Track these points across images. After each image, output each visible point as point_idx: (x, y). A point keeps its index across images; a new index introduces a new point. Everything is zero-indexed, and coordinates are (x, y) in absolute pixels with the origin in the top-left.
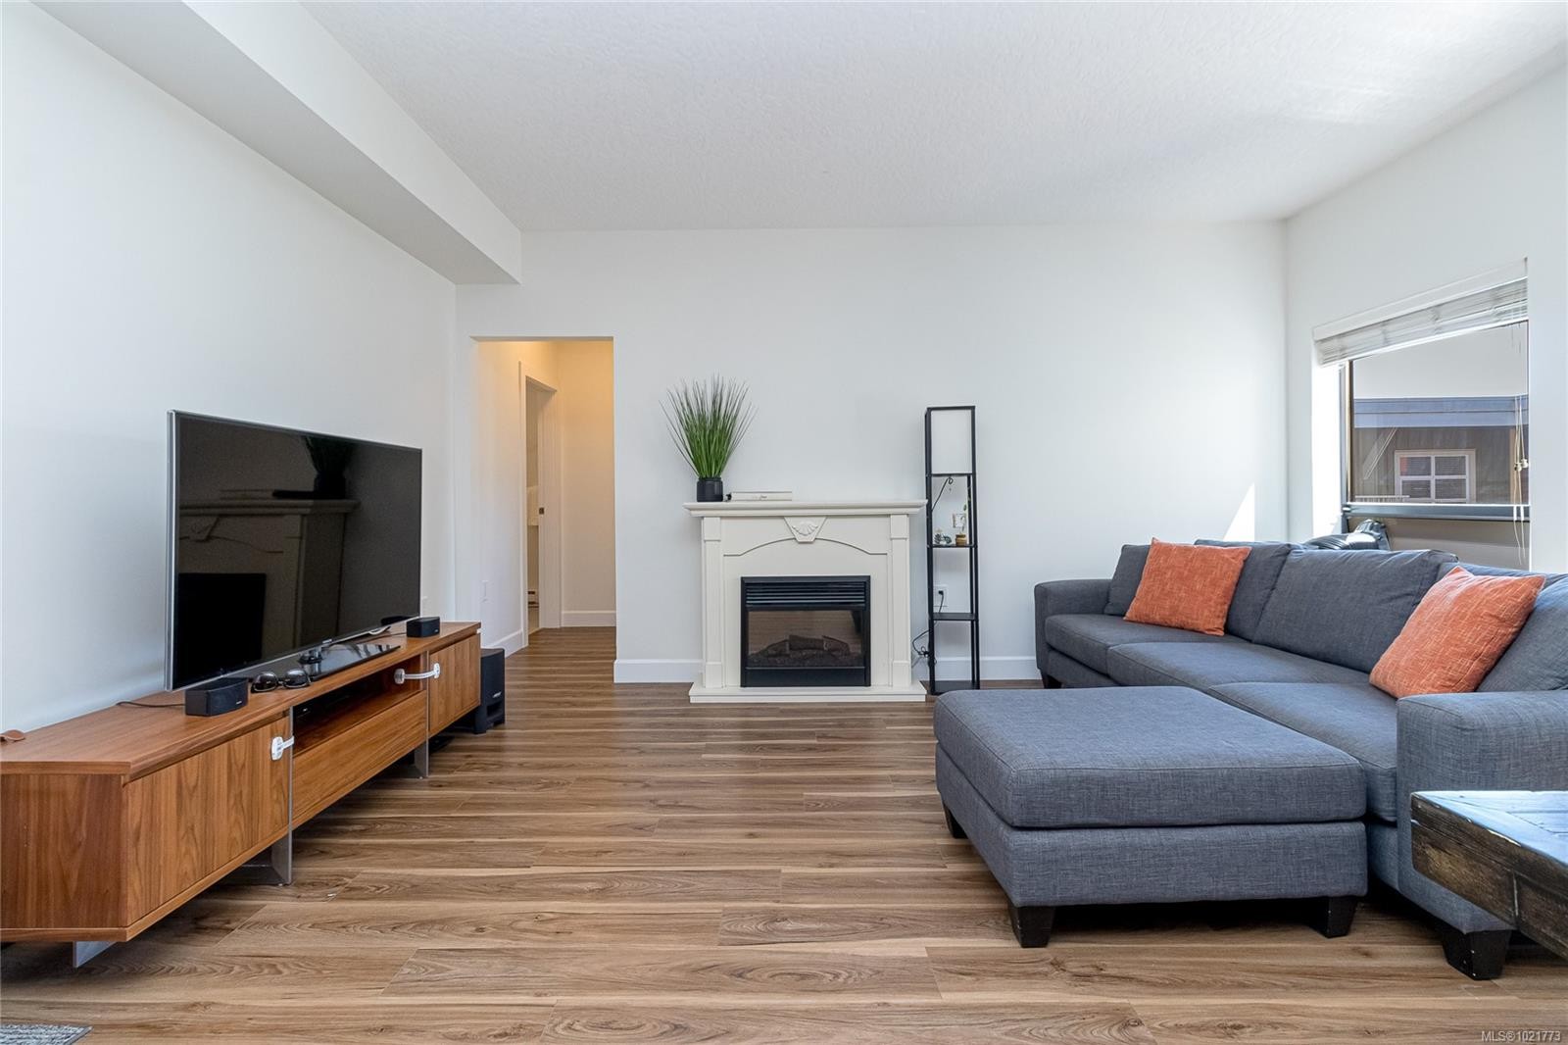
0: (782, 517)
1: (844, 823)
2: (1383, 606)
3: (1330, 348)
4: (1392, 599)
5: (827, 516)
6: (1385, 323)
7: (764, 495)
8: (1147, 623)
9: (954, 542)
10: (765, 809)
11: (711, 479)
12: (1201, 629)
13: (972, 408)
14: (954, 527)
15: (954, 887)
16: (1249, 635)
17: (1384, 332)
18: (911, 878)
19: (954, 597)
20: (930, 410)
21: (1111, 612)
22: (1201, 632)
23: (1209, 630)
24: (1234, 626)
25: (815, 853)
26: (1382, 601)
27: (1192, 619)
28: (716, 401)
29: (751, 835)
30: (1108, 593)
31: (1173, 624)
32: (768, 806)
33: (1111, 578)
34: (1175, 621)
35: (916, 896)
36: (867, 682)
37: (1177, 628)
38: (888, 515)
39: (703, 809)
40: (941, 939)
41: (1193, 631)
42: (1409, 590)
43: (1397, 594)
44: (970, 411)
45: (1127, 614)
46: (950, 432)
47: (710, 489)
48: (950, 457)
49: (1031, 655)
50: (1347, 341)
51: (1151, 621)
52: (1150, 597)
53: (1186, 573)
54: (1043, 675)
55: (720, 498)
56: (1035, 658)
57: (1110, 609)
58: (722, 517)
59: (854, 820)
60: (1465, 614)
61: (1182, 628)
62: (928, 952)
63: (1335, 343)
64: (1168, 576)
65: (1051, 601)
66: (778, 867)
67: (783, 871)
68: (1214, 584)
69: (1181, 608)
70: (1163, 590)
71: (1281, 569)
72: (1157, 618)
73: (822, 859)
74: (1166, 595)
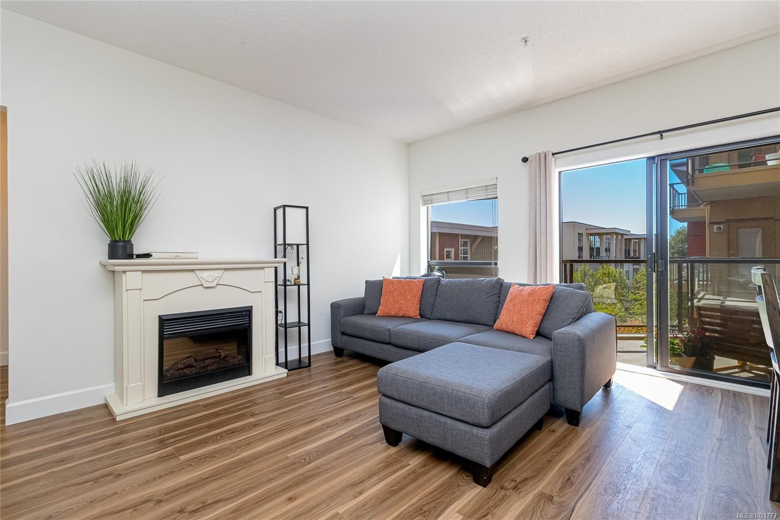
0: (193, 270)
1: (334, 464)
2: (488, 299)
3: (427, 199)
4: (489, 296)
5: (226, 269)
6: (448, 192)
7: (178, 254)
8: (388, 316)
9: (293, 283)
10: (277, 477)
11: (124, 241)
12: (412, 316)
13: (307, 208)
14: (292, 274)
15: (425, 473)
16: (429, 316)
17: (448, 196)
18: (405, 478)
21: (367, 313)
22: (412, 318)
23: (415, 316)
24: (422, 314)
25: (343, 490)
26: (487, 297)
27: (408, 312)
29: (290, 499)
30: (364, 303)
31: (400, 315)
32: (276, 474)
33: (363, 296)
34: (401, 314)
35: (419, 487)
36: (250, 373)
37: (402, 317)
38: (263, 268)
39: (229, 499)
40: (455, 504)
41: (408, 317)
42: (495, 293)
43: (491, 295)
45: (379, 313)
47: (122, 250)
49: (329, 338)
50: (433, 197)
51: (390, 315)
52: (389, 304)
53: (403, 292)
54: (334, 348)
55: (130, 256)
56: (331, 339)
57: (366, 311)
58: (143, 271)
59: (337, 459)
60: (535, 300)
61: (404, 317)
62: (461, 514)
63: (429, 197)
64: (395, 293)
66: (334, 512)
67: (340, 512)
68: (414, 296)
69: (403, 308)
70: (394, 300)
71: (438, 288)
72: (393, 313)
73: (352, 492)
74: (396, 302)
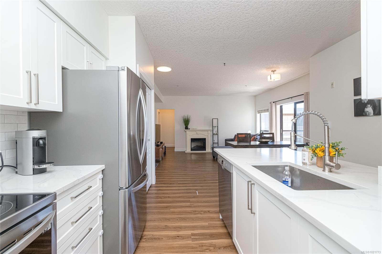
0: (196, 131)
5: (201, 131)
6: (262, 110)
7: (194, 129)
9: (216, 134)
13: (218, 119)
14: (216, 132)
19: (216, 141)
20: (213, 119)
28: (187, 117)
30: (233, 140)
33: (233, 138)
36: (205, 150)
38: (208, 131)
44: (217, 119)
46: (215, 121)
47: (187, 128)
48: (215, 124)
55: (188, 129)
58: (188, 131)
65: (226, 140)
